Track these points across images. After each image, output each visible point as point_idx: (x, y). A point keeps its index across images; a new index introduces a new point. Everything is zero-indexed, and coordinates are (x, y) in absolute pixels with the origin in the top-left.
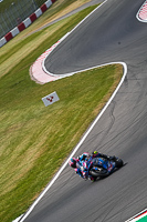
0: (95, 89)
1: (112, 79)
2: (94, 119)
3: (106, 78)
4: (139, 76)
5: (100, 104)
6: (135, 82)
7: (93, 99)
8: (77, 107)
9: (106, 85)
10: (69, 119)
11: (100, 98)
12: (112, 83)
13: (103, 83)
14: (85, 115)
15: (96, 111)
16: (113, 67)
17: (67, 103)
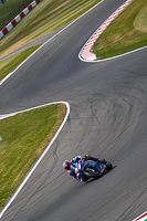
0: (38, 129)
1: (55, 119)
2: (37, 159)
3: (49, 118)
4: (82, 116)
5: (43, 144)
6: (78, 122)
7: (36, 139)
8: (20, 147)
9: (49, 125)
10: (12, 159)
11: (43, 137)
12: (55, 122)
13: (46, 123)
14: (28, 155)
15: (39, 150)
16: (56, 107)
17: (10, 143)
